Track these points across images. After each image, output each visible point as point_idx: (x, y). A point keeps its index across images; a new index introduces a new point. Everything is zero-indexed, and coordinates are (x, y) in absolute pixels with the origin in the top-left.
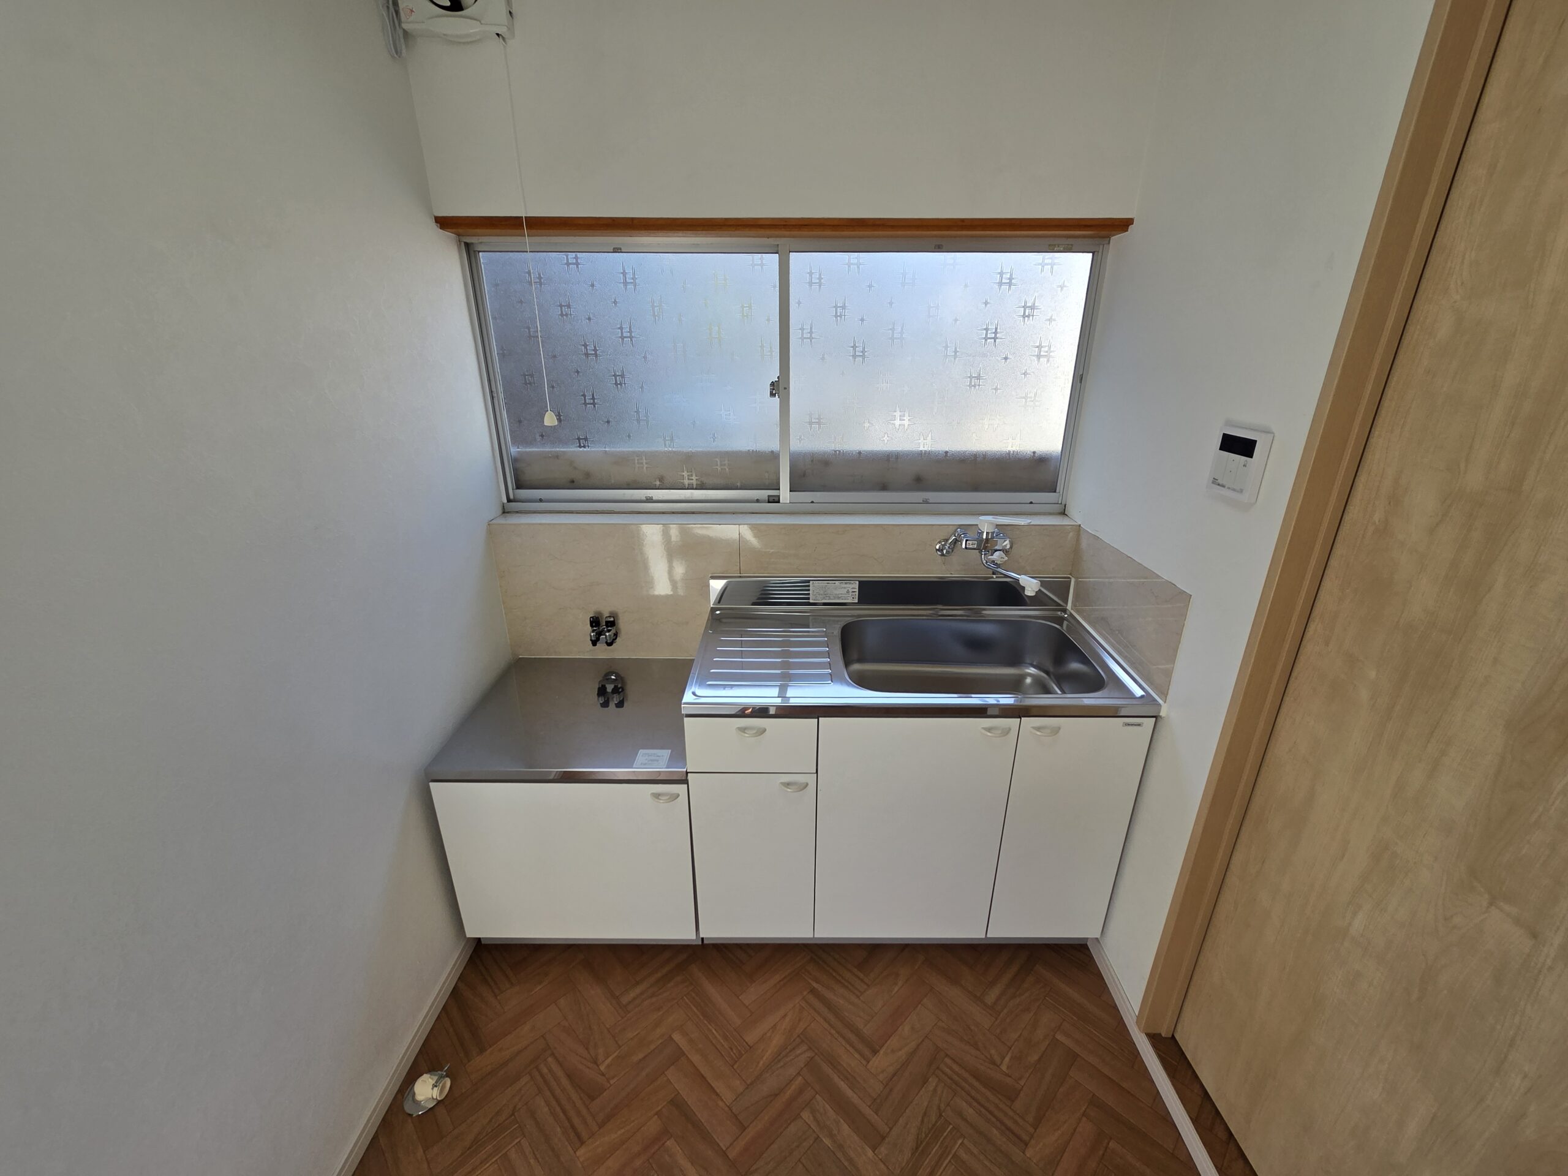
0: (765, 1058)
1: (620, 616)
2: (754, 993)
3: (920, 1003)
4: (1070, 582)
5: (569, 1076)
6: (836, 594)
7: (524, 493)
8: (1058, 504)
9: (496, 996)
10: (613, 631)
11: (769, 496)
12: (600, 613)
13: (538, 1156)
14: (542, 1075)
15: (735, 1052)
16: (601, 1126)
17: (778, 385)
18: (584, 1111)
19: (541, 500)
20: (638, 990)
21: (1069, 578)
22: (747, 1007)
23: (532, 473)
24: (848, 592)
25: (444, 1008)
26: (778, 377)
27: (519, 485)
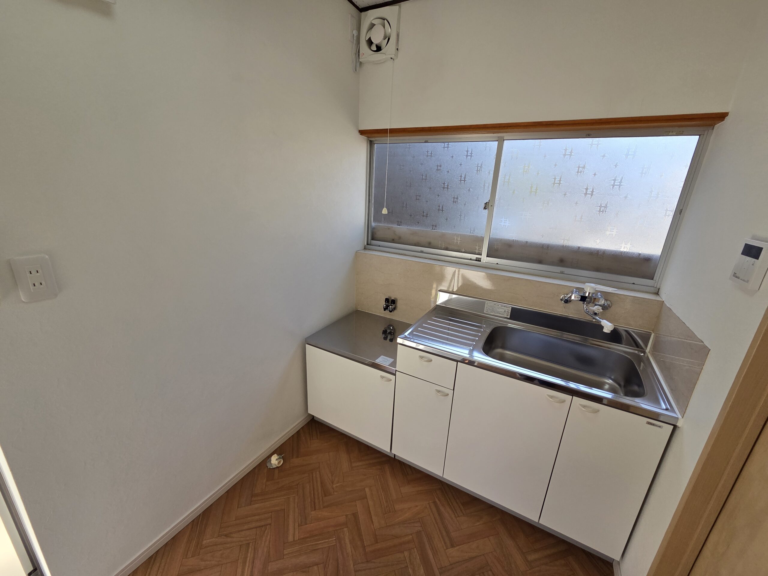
0: (400, 519)
1: (398, 301)
2: (407, 489)
3: (488, 537)
4: (651, 335)
5: (321, 483)
6: (498, 311)
7: (374, 242)
8: (654, 287)
9: (310, 440)
10: (393, 306)
11: (476, 258)
12: (390, 298)
13: (299, 505)
14: (312, 477)
15: (388, 509)
16: (324, 507)
17: (489, 204)
18: (321, 499)
19: (379, 246)
20: (360, 464)
21: (651, 333)
22: (401, 493)
23: (379, 234)
24: (505, 311)
25: (293, 436)
26: (489, 200)
27: (373, 239)
